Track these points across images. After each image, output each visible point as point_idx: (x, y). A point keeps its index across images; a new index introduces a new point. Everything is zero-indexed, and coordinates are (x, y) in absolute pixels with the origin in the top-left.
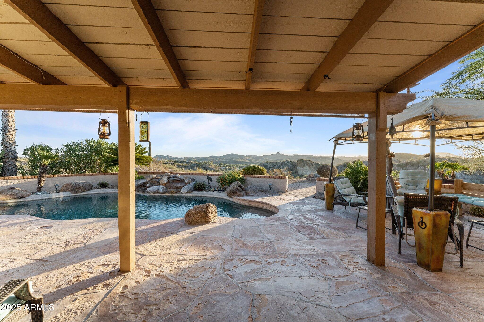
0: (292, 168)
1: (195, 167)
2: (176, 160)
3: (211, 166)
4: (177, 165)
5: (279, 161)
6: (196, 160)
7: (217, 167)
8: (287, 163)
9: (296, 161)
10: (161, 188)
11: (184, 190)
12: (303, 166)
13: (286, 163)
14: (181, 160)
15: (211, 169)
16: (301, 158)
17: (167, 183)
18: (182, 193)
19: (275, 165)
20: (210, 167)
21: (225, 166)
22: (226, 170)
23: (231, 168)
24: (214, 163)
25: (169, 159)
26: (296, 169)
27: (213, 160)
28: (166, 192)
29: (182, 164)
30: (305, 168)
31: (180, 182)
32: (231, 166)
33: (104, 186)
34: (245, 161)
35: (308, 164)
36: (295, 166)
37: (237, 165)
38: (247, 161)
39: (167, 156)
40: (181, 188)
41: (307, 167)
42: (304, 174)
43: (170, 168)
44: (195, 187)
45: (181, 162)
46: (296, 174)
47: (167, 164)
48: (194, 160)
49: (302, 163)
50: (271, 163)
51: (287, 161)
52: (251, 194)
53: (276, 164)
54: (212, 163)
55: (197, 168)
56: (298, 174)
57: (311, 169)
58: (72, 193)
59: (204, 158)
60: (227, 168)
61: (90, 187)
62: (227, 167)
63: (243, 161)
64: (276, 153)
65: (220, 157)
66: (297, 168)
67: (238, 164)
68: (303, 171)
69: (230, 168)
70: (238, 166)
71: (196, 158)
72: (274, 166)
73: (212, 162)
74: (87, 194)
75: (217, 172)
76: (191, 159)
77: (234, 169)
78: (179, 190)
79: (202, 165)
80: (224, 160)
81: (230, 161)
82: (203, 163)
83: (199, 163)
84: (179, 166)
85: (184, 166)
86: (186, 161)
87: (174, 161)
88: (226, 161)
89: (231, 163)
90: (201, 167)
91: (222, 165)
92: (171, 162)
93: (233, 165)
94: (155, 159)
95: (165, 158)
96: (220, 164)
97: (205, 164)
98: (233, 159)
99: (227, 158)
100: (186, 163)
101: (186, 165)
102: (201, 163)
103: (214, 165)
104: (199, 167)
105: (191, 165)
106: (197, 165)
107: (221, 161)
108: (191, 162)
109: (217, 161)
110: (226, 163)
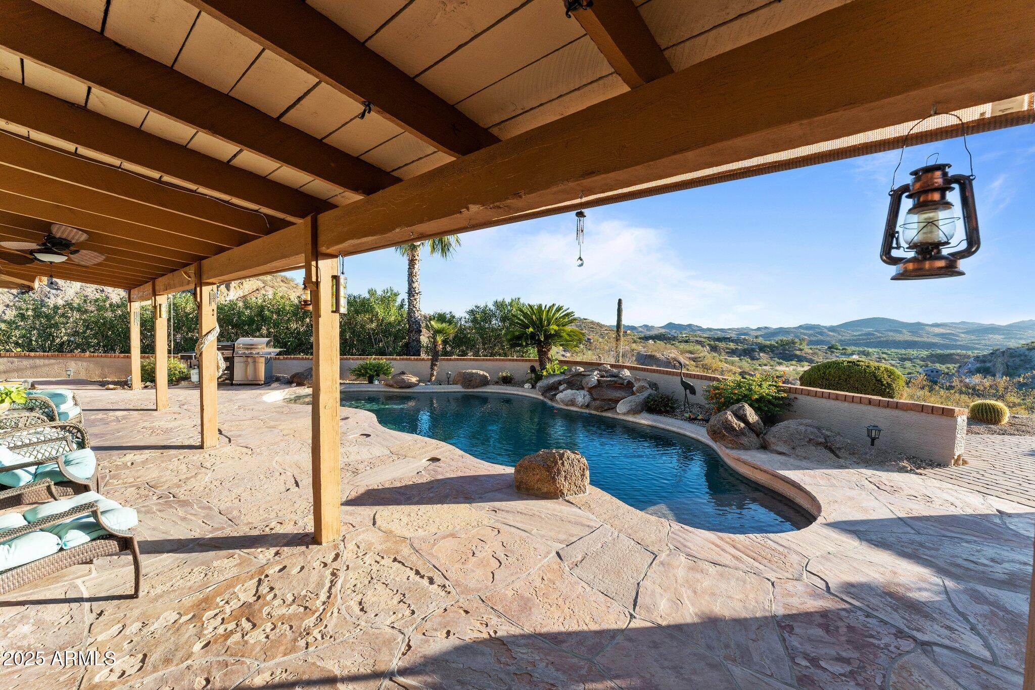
1: (753, 350)
2: (708, 333)
3: (801, 350)
4: (708, 345)
6: (759, 333)
10: (581, 397)
11: (621, 407)
14: (720, 334)
15: (800, 359)
17: (595, 387)
18: (619, 414)
20: (798, 353)
24: (810, 343)
25: (694, 331)
27: (810, 336)
28: (588, 406)
29: (722, 345)
31: (623, 388)
32: (866, 354)
33: (507, 381)
34: (923, 339)
37: (893, 350)
38: (936, 340)
39: (690, 326)
40: (617, 401)
43: (691, 352)
44: (648, 402)
45: (719, 339)
47: (686, 342)
48: (754, 333)
52: (779, 449)
54: (804, 344)
55: (762, 354)
58: (464, 387)
60: (855, 357)
61: (484, 382)
62: (852, 354)
63: (916, 339)
65: (832, 329)
67: (898, 348)
70: (897, 354)
71: (759, 329)
73: (803, 340)
74: (482, 392)
76: (745, 331)
78: (613, 405)
79: (775, 347)
80: (843, 336)
81: (864, 339)
82: (779, 342)
83: (769, 343)
84: (714, 349)
85: (727, 348)
86: (733, 335)
87: (705, 335)
88: (850, 340)
89: (869, 345)
90: (772, 351)
91: (837, 349)
92: (697, 339)
93: (874, 350)
94: (663, 331)
95: (685, 329)
96: (830, 348)
97: (783, 344)
98: (879, 335)
99: (857, 331)
100: (733, 341)
101: (732, 346)
102: (773, 343)
103: (811, 349)
104: (765, 352)
105: (746, 346)
106: (762, 348)
107: (834, 338)
108: (744, 339)
109: (820, 337)
110: (850, 345)
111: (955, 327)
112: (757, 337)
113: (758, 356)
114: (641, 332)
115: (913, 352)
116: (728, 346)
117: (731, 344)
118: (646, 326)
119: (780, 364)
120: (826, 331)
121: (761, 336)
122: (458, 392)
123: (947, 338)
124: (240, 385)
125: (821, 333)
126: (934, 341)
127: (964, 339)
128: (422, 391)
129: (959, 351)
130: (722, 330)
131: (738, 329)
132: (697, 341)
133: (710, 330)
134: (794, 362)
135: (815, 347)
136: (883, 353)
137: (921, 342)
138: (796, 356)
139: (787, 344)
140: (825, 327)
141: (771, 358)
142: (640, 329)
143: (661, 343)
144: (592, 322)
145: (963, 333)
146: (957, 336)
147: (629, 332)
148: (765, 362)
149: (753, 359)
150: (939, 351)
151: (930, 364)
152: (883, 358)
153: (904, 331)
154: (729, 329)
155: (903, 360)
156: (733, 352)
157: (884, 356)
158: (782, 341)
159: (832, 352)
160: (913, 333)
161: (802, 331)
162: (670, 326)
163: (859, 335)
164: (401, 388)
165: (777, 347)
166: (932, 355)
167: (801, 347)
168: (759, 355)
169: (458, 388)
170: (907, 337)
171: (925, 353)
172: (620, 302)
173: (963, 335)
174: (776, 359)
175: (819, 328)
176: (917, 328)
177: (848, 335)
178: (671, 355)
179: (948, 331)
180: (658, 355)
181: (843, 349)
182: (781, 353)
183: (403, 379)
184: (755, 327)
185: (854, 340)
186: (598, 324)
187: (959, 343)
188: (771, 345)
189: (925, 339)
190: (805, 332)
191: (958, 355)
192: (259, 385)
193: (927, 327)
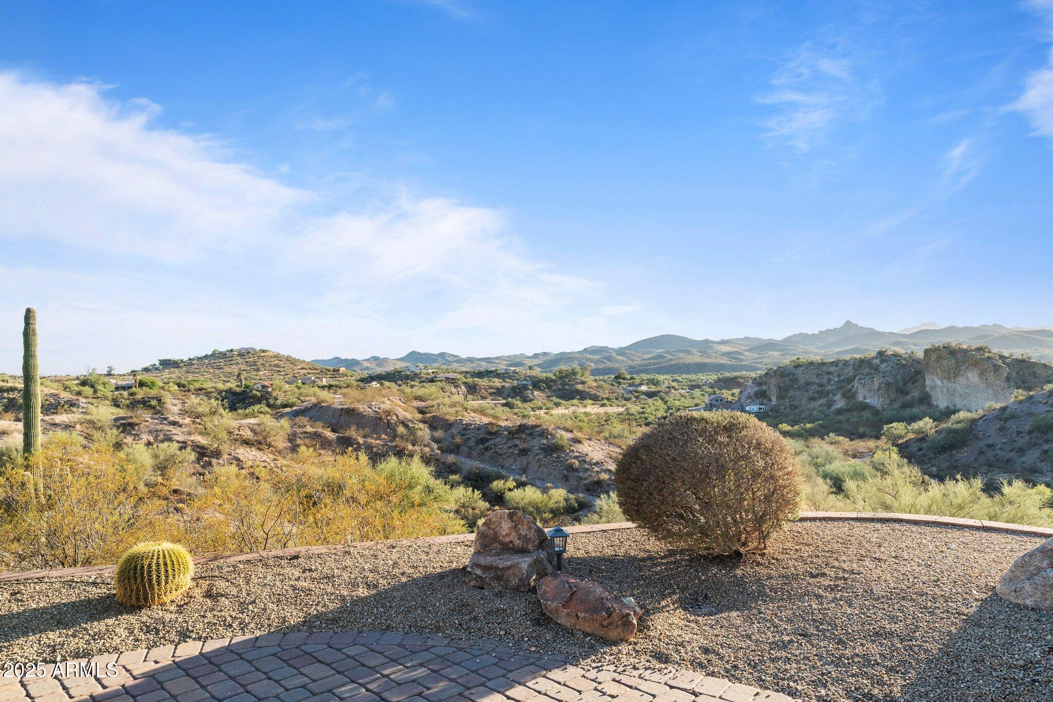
0: (905, 383)
1: (525, 388)
2: (467, 365)
3: (583, 383)
4: (464, 383)
5: (847, 357)
6: (537, 361)
7: (605, 385)
8: (882, 362)
9: (920, 355)
12: (953, 374)
13: (878, 361)
14: (484, 366)
15: (583, 396)
16: (940, 341)
19: (829, 373)
20: (580, 387)
21: (637, 381)
22: (637, 397)
23: (659, 389)
24: (595, 372)
26: (924, 386)
27: (596, 362)
29: (482, 382)
30: (962, 380)
32: (656, 383)
35: (975, 364)
36: (919, 373)
37: (684, 376)
38: (723, 361)
39: (442, 355)
41: (973, 376)
42: (959, 406)
45: (480, 375)
46: (923, 408)
48: (530, 363)
49: (949, 362)
50: (812, 363)
51: (881, 353)
53: (831, 369)
54: (587, 373)
55: (536, 393)
56: (930, 405)
57: (988, 386)
59: (564, 357)
60: (644, 388)
62: (641, 384)
63: (706, 360)
64: (839, 325)
65: (621, 351)
66: (928, 382)
67: (688, 373)
68: (952, 393)
69: (653, 389)
70: (688, 380)
71: (536, 356)
72: (826, 377)
73: (588, 368)
75: (603, 405)
76: (516, 361)
77: (667, 393)
79: (552, 381)
80: (632, 360)
81: (655, 364)
82: (557, 373)
83: (545, 375)
84: (472, 389)
85: (491, 387)
86: (502, 368)
87: (464, 369)
88: (640, 365)
89: (660, 371)
90: (549, 387)
91: (624, 379)
92: (448, 375)
93: (665, 377)
94: (399, 366)
95: (435, 361)
96: (617, 378)
97: (565, 377)
98: (670, 357)
99: (648, 353)
100: (498, 375)
101: (497, 382)
102: (551, 375)
103: (595, 380)
104: (539, 389)
105: (515, 383)
106: (537, 384)
107: (622, 365)
108: (515, 372)
109: (609, 364)
110: (639, 372)
111: (740, 344)
112: (530, 368)
113: (531, 396)
114: (367, 368)
115: (703, 377)
116: (491, 384)
117: (496, 380)
118: (376, 359)
119: (557, 405)
120: (614, 354)
121: (539, 365)
123: (734, 358)
125: (609, 359)
126: (722, 362)
127: (749, 357)
129: (744, 373)
130: (488, 360)
131: (509, 357)
132: (447, 379)
133: (470, 360)
134: (575, 401)
135: (601, 377)
136: (673, 381)
137: (713, 364)
138: (578, 392)
139: (567, 376)
140: (614, 350)
141: (548, 397)
142: (366, 364)
143: (392, 385)
144: (277, 356)
145: (746, 350)
146: (742, 355)
147: (342, 370)
148: (539, 404)
149: (525, 400)
150: (727, 375)
151: (718, 391)
152: (673, 387)
153: (694, 350)
154: (498, 358)
155: (693, 388)
156: (499, 392)
157: (674, 384)
158: (560, 372)
159: (619, 383)
160: (703, 353)
161: (588, 356)
162: (413, 356)
163: (649, 359)
165: (554, 381)
166: (719, 380)
167: (583, 379)
168: (533, 394)
170: (697, 358)
171: (713, 377)
173: (747, 353)
174: (554, 398)
175: (607, 352)
176: (705, 346)
177: (639, 359)
178: (382, 406)
179: (734, 349)
180: (362, 408)
181: (632, 378)
182: (559, 390)
184: (531, 354)
185: (644, 365)
186: (288, 359)
187: (744, 363)
188: (547, 378)
189: (713, 360)
190: (591, 357)
191: (742, 377)
193: (715, 345)
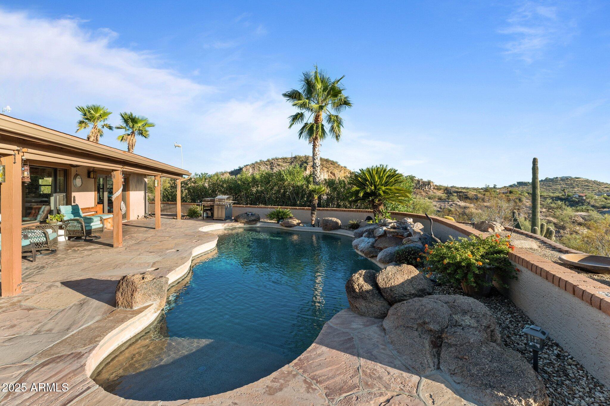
11: (379, 256)
18: (377, 261)
58: (323, 229)
122: (320, 232)
124: (216, 220)
128: (298, 230)
164: (286, 227)
169: (319, 230)
172: (535, 161)
183: (288, 221)
192: (222, 220)
